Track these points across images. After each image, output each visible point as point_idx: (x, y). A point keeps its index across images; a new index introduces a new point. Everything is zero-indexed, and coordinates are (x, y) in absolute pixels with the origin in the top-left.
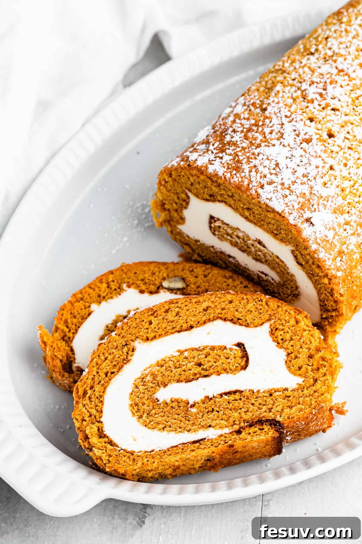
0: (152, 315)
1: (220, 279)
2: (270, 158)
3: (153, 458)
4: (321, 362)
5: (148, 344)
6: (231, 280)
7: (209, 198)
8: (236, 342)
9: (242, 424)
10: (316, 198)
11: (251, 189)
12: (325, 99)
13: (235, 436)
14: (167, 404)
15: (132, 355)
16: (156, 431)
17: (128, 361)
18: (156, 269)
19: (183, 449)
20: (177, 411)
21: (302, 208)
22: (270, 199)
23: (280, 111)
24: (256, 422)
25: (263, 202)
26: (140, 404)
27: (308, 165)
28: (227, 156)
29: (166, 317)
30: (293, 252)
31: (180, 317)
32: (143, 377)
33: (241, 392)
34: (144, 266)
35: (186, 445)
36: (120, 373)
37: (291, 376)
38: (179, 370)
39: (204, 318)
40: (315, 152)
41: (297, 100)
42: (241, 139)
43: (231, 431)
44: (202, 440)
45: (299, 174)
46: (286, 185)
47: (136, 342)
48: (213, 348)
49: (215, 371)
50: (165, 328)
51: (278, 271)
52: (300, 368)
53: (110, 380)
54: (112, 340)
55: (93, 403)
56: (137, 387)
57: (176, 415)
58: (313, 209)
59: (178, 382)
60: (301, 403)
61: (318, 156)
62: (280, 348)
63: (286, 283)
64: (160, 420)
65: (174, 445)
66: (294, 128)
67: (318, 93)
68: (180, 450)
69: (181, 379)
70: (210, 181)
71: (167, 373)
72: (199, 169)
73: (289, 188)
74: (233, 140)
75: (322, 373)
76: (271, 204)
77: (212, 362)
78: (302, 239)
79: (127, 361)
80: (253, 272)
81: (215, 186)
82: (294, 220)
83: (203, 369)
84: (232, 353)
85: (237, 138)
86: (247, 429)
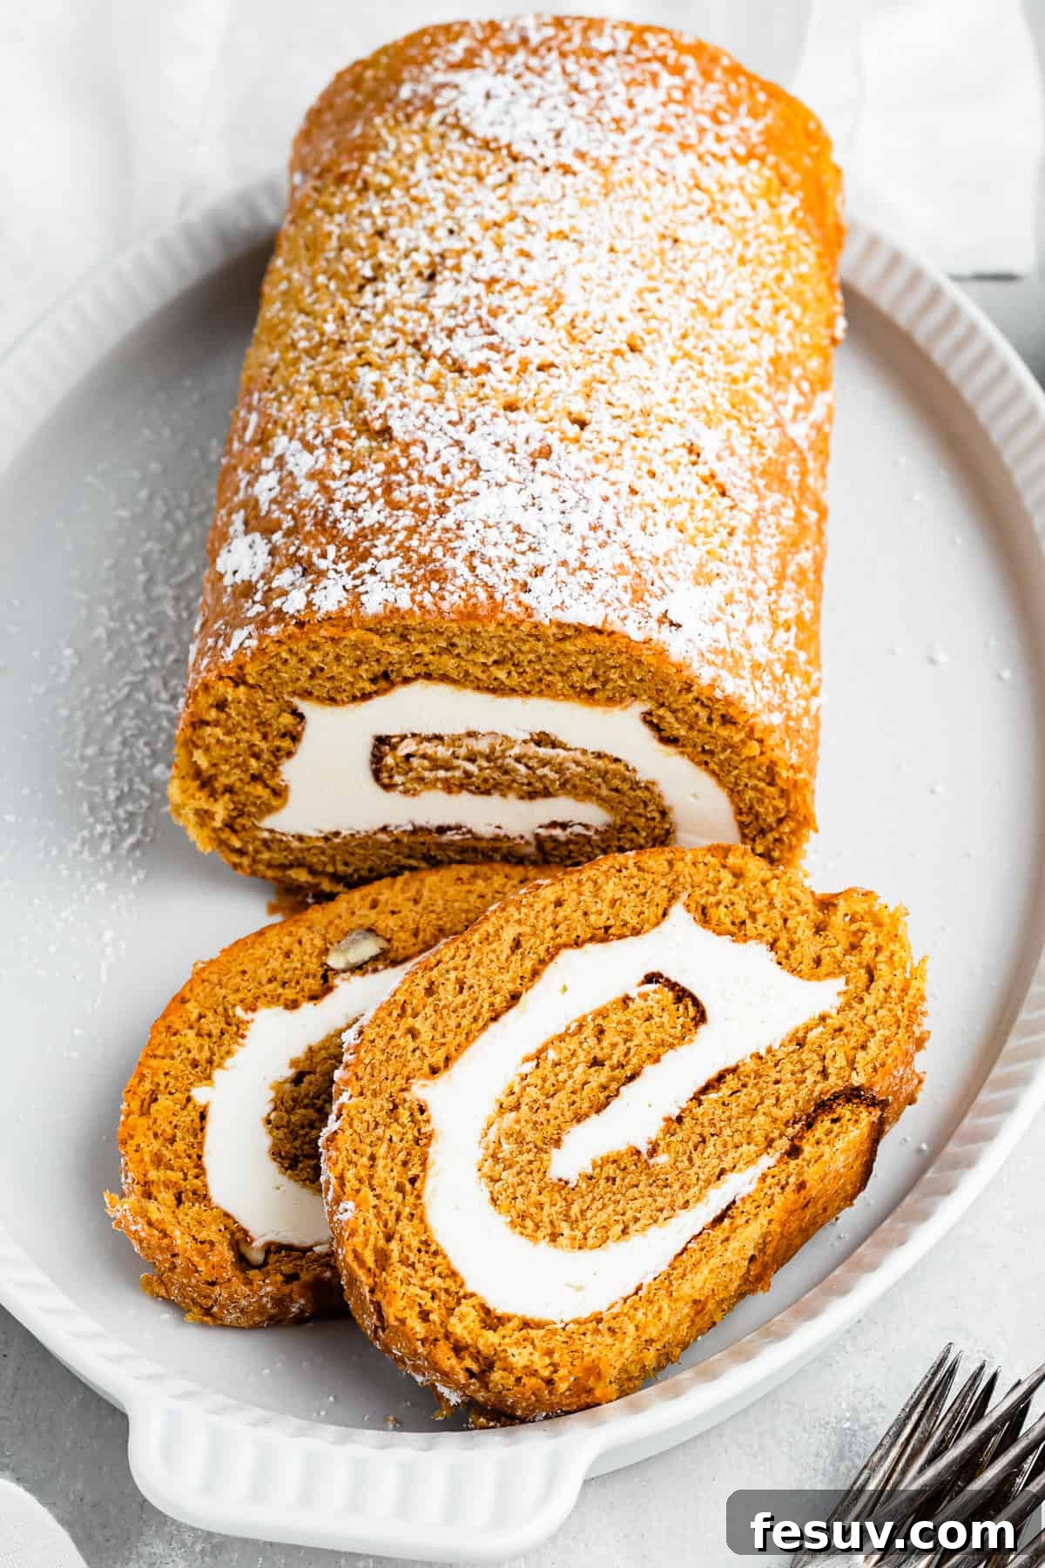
0: (402, 1015)
1: (452, 891)
2: (491, 522)
3: (650, 1302)
4: (854, 927)
5: (443, 1078)
6: (480, 882)
7: (374, 688)
8: (641, 977)
9: (790, 1131)
10: (648, 565)
11: (504, 602)
12: (508, 354)
13: (793, 1163)
14: (591, 1178)
15: (428, 1121)
16: (612, 1246)
17: (430, 1137)
18: (287, 940)
19: (702, 1249)
20: (627, 1181)
21: (637, 596)
22: (562, 606)
23: (427, 420)
24: (815, 1111)
25: (546, 622)
26: (533, 1210)
27: (584, 501)
28: (384, 562)
29: (441, 1004)
30: (647, 718)
31: (471, 987)
32: (490, 1151)
33: (734, 1070)
34: (253, 948)
35: (704, 1236)
36: (431, 1172)
37: (813, 985)
38: (562, 1095)
39: (528, 964)
40: (577, 468)
41: (442, 380)
42: (383, 514)
43: (778, 1155)
44: (729, 1208)
45: (581, 527)
46: (574, 564)
47: (414, 1088)
48: (602, 1014)
49: (644, 1056)
50: (459, 1026)
51: (604, 792)
52: (818, 961)
53: (419, 1197)
54: (353, 1112)
55: (419, 1266)
56: (494, 1180)
57: (631, 1191)
58: (659, 593)
59: (579, 1121)
60: (875, 1027)
61: (589, 475)
62: (745, 941)
63: (630, 818)
64: (605, 1216)
65: (679, 1251)
66: (492, 439)
67: (483, 346)
68: (698, 1255)
69: (582, 1112)
70: (376, 638)
71: (541, 1116)
72: (334, 619)
73: (583, 566)
74: (366, 523)
75: (871, 948)
76: (570, 617)
77: (621, 1042)
78: (673, 665)
79: (423, 1140)
80: (522, 837)
81: (393, 645)
82: (639, 629)
83: (613, 1068)
84: (650, 1003)
85: (372, 515)
86: (808, 1135)
